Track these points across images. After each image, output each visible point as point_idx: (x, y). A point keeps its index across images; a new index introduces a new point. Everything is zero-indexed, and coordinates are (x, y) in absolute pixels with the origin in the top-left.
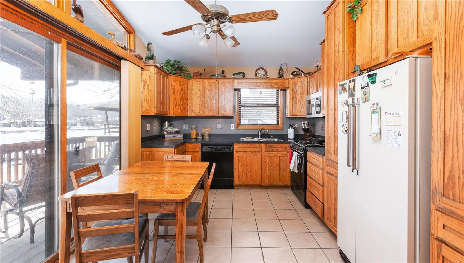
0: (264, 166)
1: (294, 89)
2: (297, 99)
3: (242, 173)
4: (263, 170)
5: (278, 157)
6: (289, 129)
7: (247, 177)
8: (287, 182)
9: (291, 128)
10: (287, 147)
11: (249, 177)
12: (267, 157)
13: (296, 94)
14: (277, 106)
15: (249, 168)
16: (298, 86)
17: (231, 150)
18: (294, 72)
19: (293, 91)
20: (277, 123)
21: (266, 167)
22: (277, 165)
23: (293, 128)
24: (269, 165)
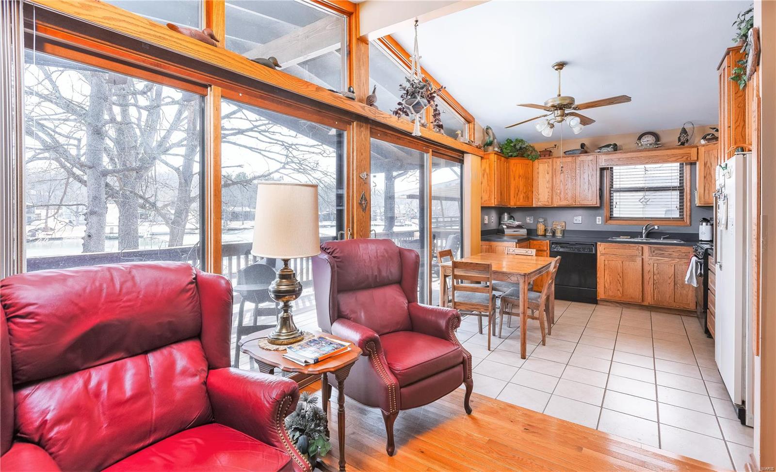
0: (646, 277)
1: (707, 162)
2: (712, 177)
3: (610, 283)
4: (646, 282)
5: (671, 266)
6: (700, 226)
7: (618, 290)
8: (689, 304)
9: (704, 224)
10: (689, 252)
11: (621, 290)
12: (652, 265)
13: (710, 170)
14: (681, 189)
15: (620, 277)
16: (715, 157)
17: (592, 251)
18: (709, 135)
19: (705, 164)
20: (680, 215)
21: (650, 278)
22: (670, 278)
23: (709, 224)
24: (655, 276)
